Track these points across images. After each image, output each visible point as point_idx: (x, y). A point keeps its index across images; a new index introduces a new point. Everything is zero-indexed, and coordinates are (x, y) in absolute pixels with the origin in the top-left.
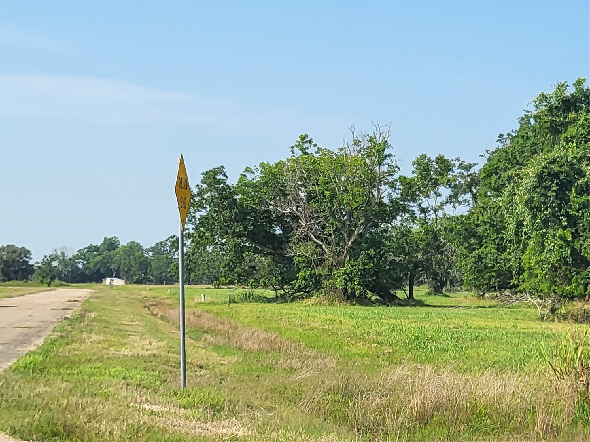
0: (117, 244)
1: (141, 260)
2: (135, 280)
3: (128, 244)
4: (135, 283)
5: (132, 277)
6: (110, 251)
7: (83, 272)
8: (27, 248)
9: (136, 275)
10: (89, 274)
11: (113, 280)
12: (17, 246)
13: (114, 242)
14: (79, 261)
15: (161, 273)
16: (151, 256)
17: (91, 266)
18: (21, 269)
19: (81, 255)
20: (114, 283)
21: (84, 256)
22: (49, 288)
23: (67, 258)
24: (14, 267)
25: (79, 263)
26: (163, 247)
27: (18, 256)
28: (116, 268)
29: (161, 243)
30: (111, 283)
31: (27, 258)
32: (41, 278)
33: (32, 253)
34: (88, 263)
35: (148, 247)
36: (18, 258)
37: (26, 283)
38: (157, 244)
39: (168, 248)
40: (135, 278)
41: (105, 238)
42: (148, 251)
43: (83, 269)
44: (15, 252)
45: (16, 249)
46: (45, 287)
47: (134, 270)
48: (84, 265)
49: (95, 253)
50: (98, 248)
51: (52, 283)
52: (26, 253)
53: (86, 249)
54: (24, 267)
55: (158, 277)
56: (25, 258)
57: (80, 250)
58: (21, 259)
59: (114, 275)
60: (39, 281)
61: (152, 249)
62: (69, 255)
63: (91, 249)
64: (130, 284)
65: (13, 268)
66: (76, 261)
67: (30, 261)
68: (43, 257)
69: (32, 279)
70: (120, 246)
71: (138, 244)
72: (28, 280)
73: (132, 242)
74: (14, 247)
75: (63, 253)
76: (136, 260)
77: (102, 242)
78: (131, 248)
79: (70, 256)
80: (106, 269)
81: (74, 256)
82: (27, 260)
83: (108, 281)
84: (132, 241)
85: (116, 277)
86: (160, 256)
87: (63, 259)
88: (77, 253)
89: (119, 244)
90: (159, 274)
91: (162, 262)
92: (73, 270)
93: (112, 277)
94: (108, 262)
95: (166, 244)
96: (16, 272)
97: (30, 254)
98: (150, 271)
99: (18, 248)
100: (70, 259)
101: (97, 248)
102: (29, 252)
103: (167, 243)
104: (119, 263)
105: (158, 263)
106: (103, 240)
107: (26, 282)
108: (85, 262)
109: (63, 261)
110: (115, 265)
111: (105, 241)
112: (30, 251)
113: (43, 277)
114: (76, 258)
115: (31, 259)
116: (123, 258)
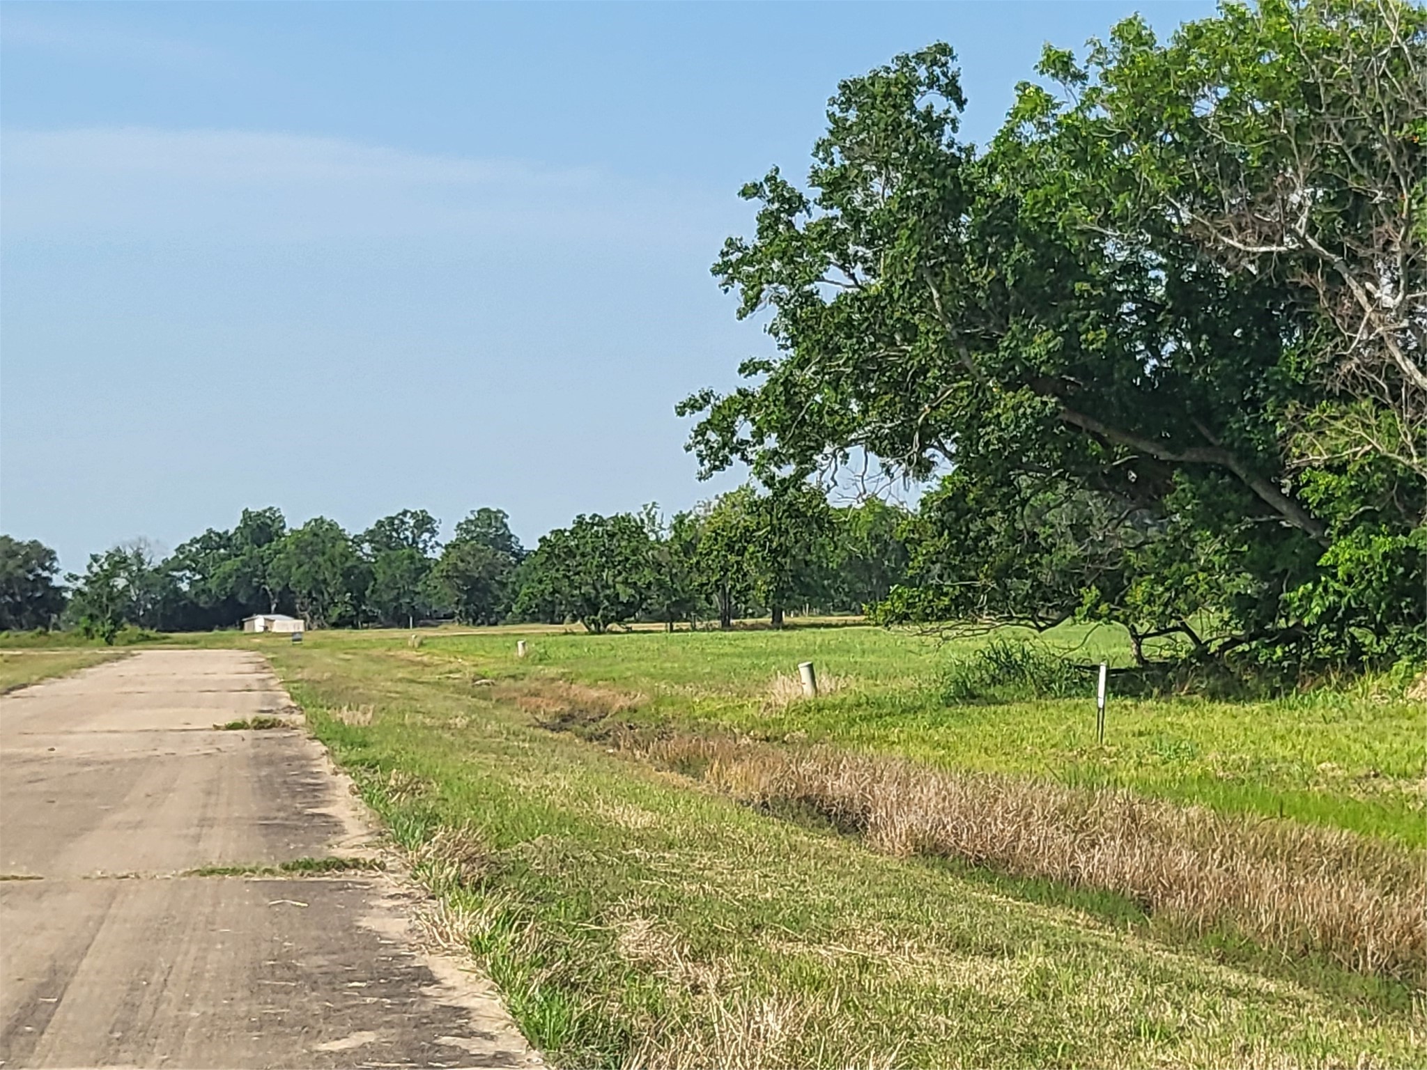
0: (276, 525)
1: (349, 564)
2: (334, 619)
3: (306, 524)
4: (336, 626)
5: (325, 609)
6: (259, 546)
7: (192, 602)
8: (46, 545)
9: (336, 605)
10: (206, 606)
11: (272, 621)
12: (17, 538)
13: (269, 521)
14: (181, 574)
15: (397, 598)
16: (368, 555)
17: (212, 584)
18: (29, 600)
19: (185, 559)
20: (275, 628)
21: (192, 560)
22: (109, 651)
23: (151, 569)
24: (12, 596)
25: (181, 579)
26: (396, 531)
27: (20, 567)
28: (278, 589)
29: (391, 520)
30: (266, 628)
31: (45, 569)
32: (84, 621)
33: (58, 555)
34: (204, 578)
35: (361, 532)
36: (20, 571)
37: (43, 638)
38: (380, 524)
39: (408, 533)
40: (335, 613)
41: (246, 512)
42: (358, 541)
43: (192, 595)
44: (12, 554)
45: (15, 548)
46: (98, 646)
47: (331, 590)
48: (192, 583)
49: (222, 551)
50: (229, 539)
51: (119, 633)
52: (43, 556)
53: (198, 541)
54: (38, 594)
55: (391, 610)
56: (40, 571)
57: (182, 546)
58: (30, 572)
59: (273, 607)
60: (80, 629)
61: (371, 536)
62: (154, 560)
63: (210, 542)
64: (321, 627)
65: (8, 599)
66: (175, 573)
67: (54, 576)
68: (89, 560)
69: (61, 625)
70: (286, 531)
71: (332, 526)
72: (47, 629)
73: (316, 520)
74: (11, 540)
75: (138, 556)
76: (333, 565)
77: (238, 524)
78: (316, 535)
79: (157, 562)
80: (251, 592)
81: (166, 562)
82: (46, 574)
83: (259, 622)
84: (318, 517)
85: (277, 612)
86: (393, 554)
87: (139, 570)
88: (175, 554)
89: (284, 527)
90: (391, 600)
91: (398, 568)
92: (165, 599)
93: (269, 612)
94: (254, 575)
95: (403, 522)
96: (17, 609)
97: (55, 559)
98: (373, 592)
99: (18, 544)
100: (156, 570)
101: (225, 540)
102: (50, 555)
103: (406, 519)
104: (285, 574)
105: (389, 572)
106: (241, 516)
107: (45, 633)
108: (198, 577)
109: (139, 577)
110: (275, 581)
111: (244, 520)
112: (53, 552)
113: (91, 617)
114: (171, 566)
115: (56, 571)
116: (294, 560)
